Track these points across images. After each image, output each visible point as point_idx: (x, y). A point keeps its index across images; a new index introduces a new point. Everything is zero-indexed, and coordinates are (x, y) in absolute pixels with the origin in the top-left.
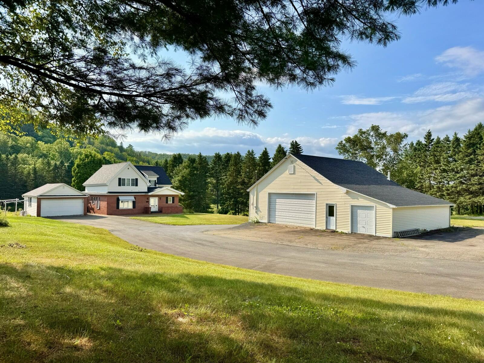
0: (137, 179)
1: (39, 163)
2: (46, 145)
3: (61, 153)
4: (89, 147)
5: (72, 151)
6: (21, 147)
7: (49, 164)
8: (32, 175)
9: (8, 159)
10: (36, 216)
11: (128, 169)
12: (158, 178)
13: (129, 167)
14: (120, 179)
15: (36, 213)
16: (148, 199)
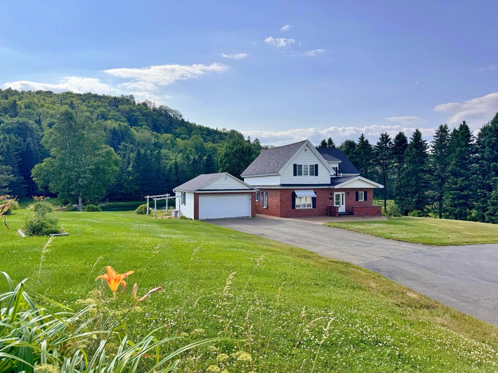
0: (317, 166)
1: (179, 158)
2: (183, 141)
3: (197, 148)
6: (161, 144)
7: (188, 157)
8: (174, 170)
9: (152, 154)
10: (193, 219)
11: (306, 150)
12: (339, 164)
13: (306, 148)
14: (295, 166)
15: (193, 215)
16: (332, 194)
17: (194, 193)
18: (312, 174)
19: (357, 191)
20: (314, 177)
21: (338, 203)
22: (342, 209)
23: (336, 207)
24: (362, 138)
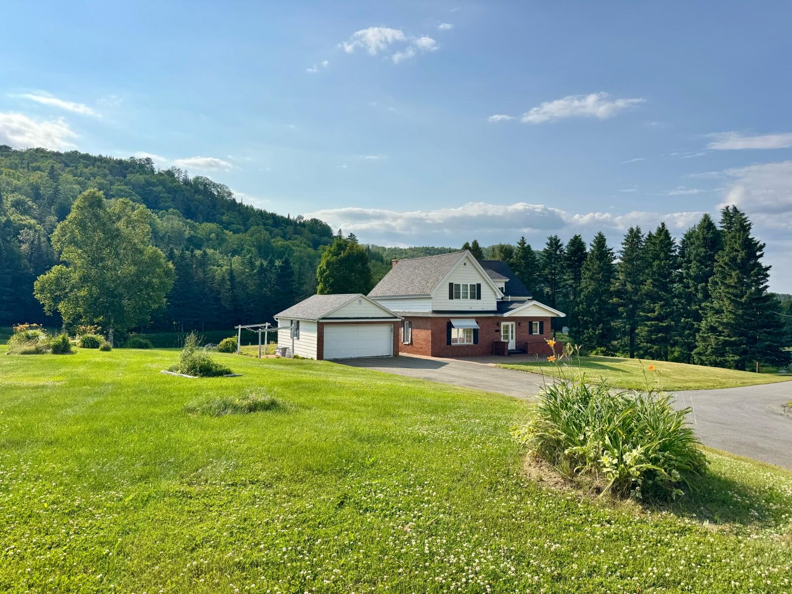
0: (479, 286)
1: (237, 263)
2: (237, 235)
4: (296, 239)
5: (275, 245)
6: (201, 239)
10: (316, 359)
11: (465, 264)
12: (506, 283)
13: (466, 261)
14: (451, 285)
15: (316, 353)
16: (498, 325)
17: (318, 323)
18: (472, 297)
19: (530, 321)
20: (475, 301)
21: (506, 337)
22: (512, 345)
23: (504, 343)
24: (523, 242)
